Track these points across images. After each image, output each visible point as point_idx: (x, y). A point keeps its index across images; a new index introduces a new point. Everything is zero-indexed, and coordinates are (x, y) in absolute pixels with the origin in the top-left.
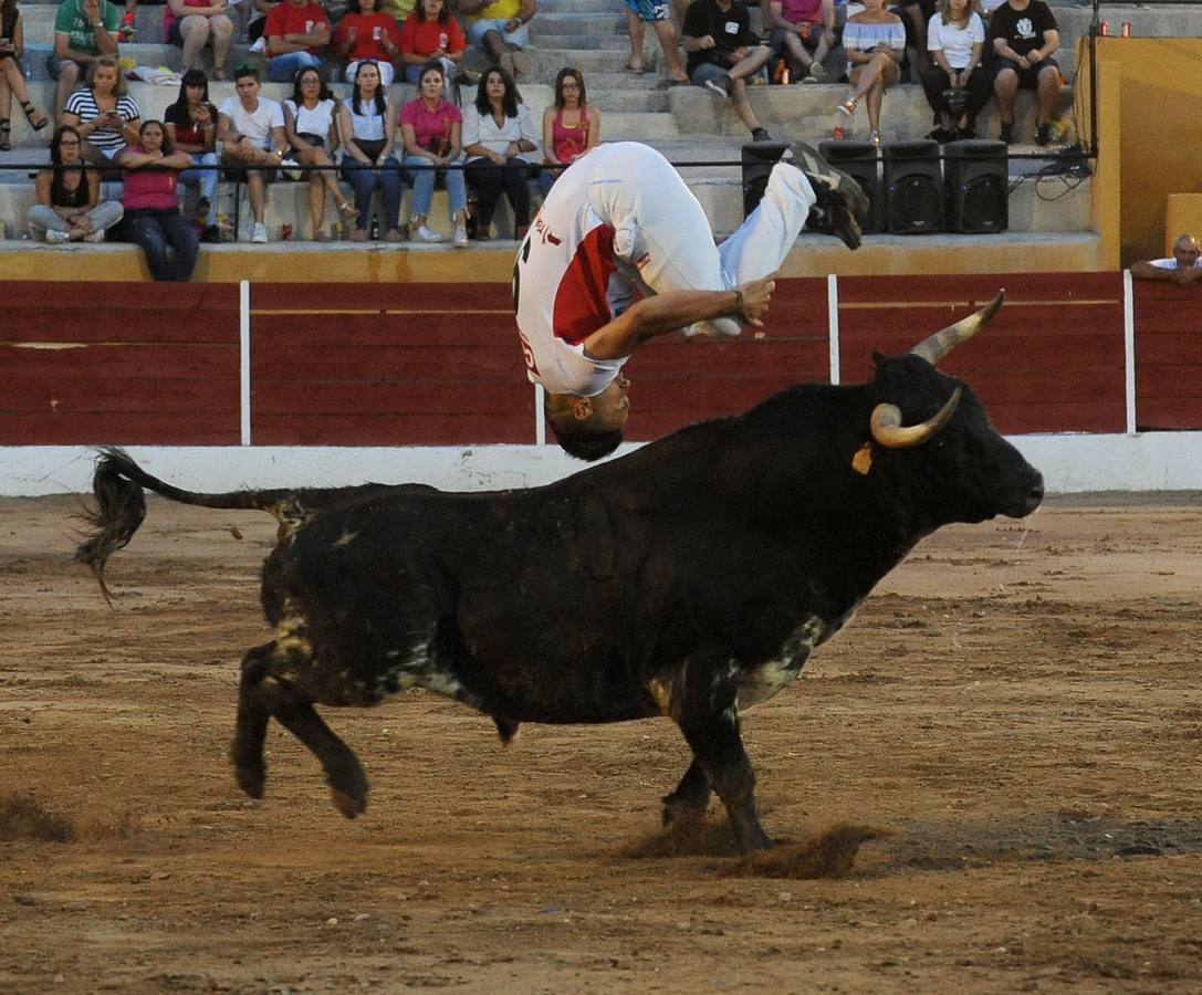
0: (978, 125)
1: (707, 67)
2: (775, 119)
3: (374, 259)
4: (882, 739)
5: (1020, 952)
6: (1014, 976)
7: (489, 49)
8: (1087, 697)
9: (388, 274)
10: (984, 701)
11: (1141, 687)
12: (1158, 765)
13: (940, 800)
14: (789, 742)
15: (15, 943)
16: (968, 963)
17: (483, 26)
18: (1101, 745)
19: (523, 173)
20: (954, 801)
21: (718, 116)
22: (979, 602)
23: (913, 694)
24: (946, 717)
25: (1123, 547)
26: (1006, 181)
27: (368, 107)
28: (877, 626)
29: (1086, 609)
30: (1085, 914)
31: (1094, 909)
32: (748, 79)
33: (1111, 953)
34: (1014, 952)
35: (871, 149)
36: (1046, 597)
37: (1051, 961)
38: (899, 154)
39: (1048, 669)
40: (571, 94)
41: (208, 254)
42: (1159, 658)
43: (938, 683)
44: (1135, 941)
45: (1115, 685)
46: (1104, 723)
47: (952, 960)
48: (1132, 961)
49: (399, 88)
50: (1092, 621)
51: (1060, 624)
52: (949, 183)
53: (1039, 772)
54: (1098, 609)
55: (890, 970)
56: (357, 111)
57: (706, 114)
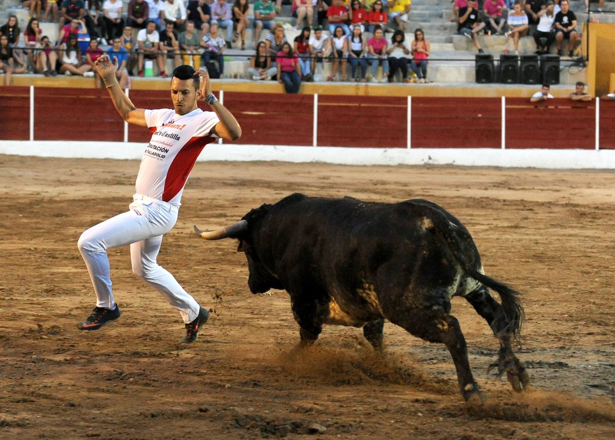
0: (550, 50)
1: (464, 29)
2: (486, 46)
3: (357, 88)
4: (523, 246)
5: (572, 317)
6: (571, 324)
7: (395, 22)
8: (587, 235)
9: (361, 93)
10: (554, 235)
11: (603, 232)
12: (611, 257)
13: (543, 267)
14: (493, 247)
15: (251, 305)
16: (555, 320)
17: (394, 14)
18: (593, 250)
19: (405, 62)
20: (548, 267)
21: (468, 44)
22: (550, 203)
23: (531, 232)
24: (542, 240)
25: (594, 186)
26: (559, 68)
27: (357, 40)
28: (519, 210)
29: (584, 206)
30: (591, 305)
31: (594, 303)
32: (478, 33)
33: (601, 317)
34: (570, 316)
35: (516, 57)
36: (571, 202)
37: (582, 320)
38: (525, 59)
39: (574, 225)
40: (420, 37)
41: (304, 85)
42: (609, 222)
43: (539, 229)
44: (608, 314)
45: (594, 231)
46: (593, 243)
47: (550, 319)
48: (607, 320)
49: (367, 33)
50: (587, 210)
51: (577, 211)
52: (542, 68)
53: (574, 258)
54: (588, 206)
55: (530, 321)
56: (353, 41)
57: (464, 45)
